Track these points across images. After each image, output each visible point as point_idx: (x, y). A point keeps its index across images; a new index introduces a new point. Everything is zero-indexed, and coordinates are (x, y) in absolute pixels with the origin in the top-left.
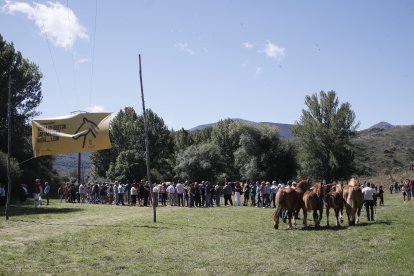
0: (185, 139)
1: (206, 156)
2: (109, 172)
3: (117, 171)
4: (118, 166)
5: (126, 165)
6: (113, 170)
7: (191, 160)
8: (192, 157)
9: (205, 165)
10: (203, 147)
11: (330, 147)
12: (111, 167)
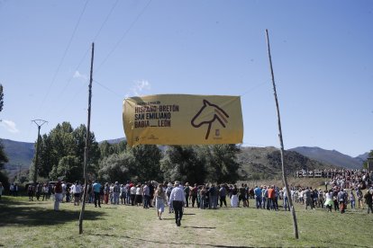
0: (107, 149)
1: (125, 162)
2: (52, 173)
3: (59, 173)
4: (60, 168)
5: (67, 167)
6: (56, 171)
7: (113, 166)
8: (114, 162)
9: (124, 169)
10: (122, 156)
11: (222, 159)
12: (54, 169)
